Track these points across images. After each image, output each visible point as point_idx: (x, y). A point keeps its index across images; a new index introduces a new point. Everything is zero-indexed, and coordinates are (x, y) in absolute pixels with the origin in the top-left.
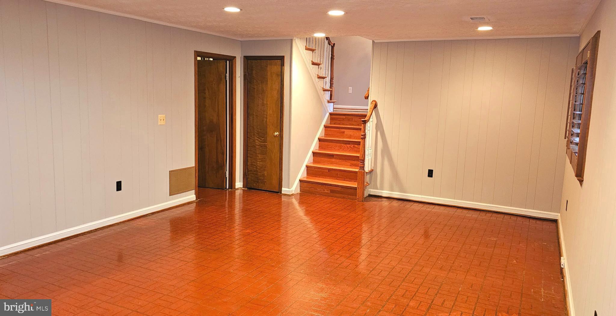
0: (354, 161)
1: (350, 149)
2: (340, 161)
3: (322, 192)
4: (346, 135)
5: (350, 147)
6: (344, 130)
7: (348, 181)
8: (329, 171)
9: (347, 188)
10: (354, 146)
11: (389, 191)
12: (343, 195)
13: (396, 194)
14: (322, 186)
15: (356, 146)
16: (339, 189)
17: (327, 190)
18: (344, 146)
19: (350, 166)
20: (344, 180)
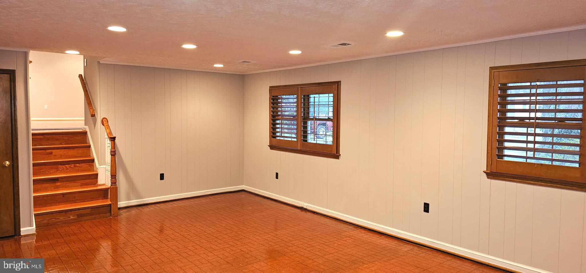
0: (85, 180)
1: (69, 170)
2: (67, 183)
3: (66, 220)
4: (55, 156)
5: (70, 167)
6: (50, 151)
7: (89, 201)
8: (64, 196)
9: (98, 208)
10: (74, 166)
11: (127, 201)
12: (93, 216)
13: (134, 202)
14: (66, 213)
15: (77, 165)
16: (88, 211)
17: (73, 216)
18: (63, 167)
19: (81, 186)
20: (84, 201)
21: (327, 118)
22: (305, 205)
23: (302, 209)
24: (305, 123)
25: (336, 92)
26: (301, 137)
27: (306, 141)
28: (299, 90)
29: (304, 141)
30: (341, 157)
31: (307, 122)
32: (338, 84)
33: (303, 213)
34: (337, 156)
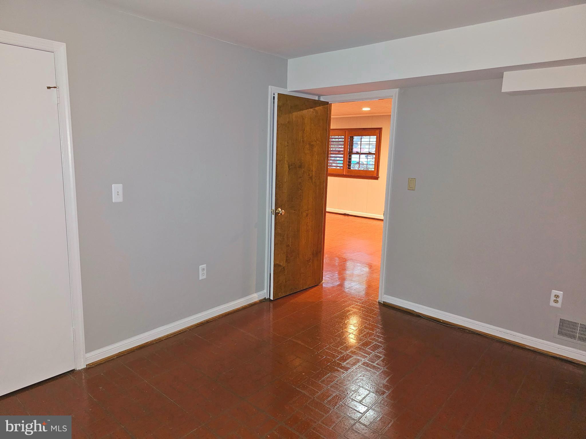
21: (368, 152)
22: (348, 212)
23: (345, 215)
24: (350, 156)
25: (378, 135)
26: (346, 166)
27: (350, 168)
28: (347, 133)
29: (349, 168)
30: (379, 179)
31: (351, 155)
32: (380, 129)
33: (346, 217)
34: (376, 178)
